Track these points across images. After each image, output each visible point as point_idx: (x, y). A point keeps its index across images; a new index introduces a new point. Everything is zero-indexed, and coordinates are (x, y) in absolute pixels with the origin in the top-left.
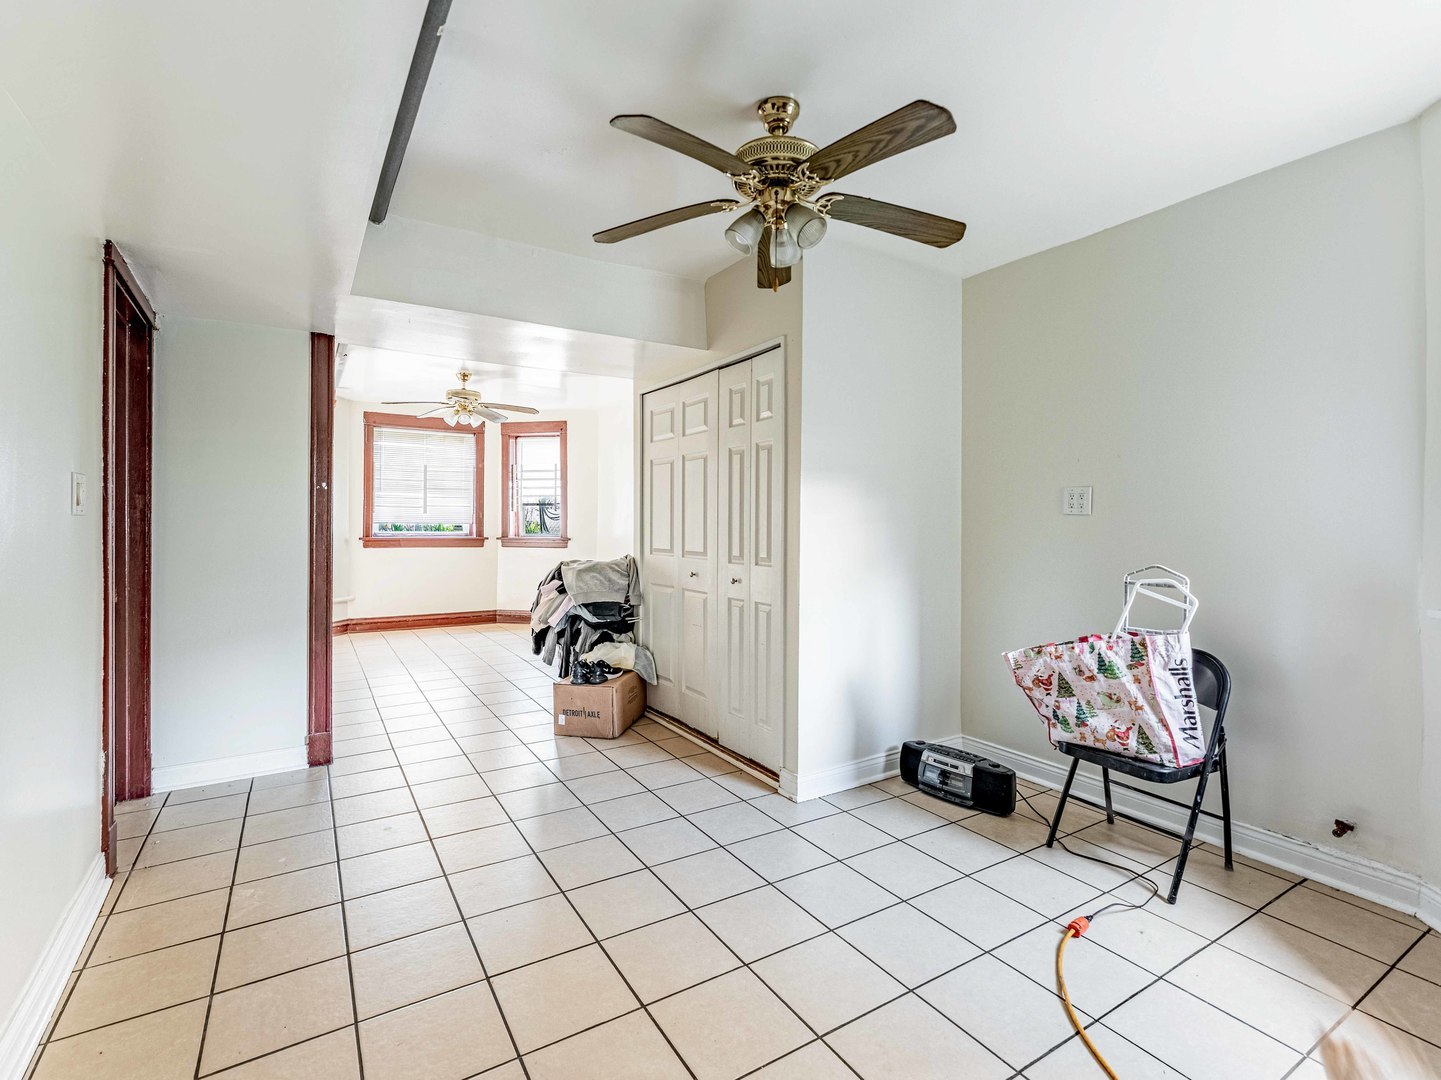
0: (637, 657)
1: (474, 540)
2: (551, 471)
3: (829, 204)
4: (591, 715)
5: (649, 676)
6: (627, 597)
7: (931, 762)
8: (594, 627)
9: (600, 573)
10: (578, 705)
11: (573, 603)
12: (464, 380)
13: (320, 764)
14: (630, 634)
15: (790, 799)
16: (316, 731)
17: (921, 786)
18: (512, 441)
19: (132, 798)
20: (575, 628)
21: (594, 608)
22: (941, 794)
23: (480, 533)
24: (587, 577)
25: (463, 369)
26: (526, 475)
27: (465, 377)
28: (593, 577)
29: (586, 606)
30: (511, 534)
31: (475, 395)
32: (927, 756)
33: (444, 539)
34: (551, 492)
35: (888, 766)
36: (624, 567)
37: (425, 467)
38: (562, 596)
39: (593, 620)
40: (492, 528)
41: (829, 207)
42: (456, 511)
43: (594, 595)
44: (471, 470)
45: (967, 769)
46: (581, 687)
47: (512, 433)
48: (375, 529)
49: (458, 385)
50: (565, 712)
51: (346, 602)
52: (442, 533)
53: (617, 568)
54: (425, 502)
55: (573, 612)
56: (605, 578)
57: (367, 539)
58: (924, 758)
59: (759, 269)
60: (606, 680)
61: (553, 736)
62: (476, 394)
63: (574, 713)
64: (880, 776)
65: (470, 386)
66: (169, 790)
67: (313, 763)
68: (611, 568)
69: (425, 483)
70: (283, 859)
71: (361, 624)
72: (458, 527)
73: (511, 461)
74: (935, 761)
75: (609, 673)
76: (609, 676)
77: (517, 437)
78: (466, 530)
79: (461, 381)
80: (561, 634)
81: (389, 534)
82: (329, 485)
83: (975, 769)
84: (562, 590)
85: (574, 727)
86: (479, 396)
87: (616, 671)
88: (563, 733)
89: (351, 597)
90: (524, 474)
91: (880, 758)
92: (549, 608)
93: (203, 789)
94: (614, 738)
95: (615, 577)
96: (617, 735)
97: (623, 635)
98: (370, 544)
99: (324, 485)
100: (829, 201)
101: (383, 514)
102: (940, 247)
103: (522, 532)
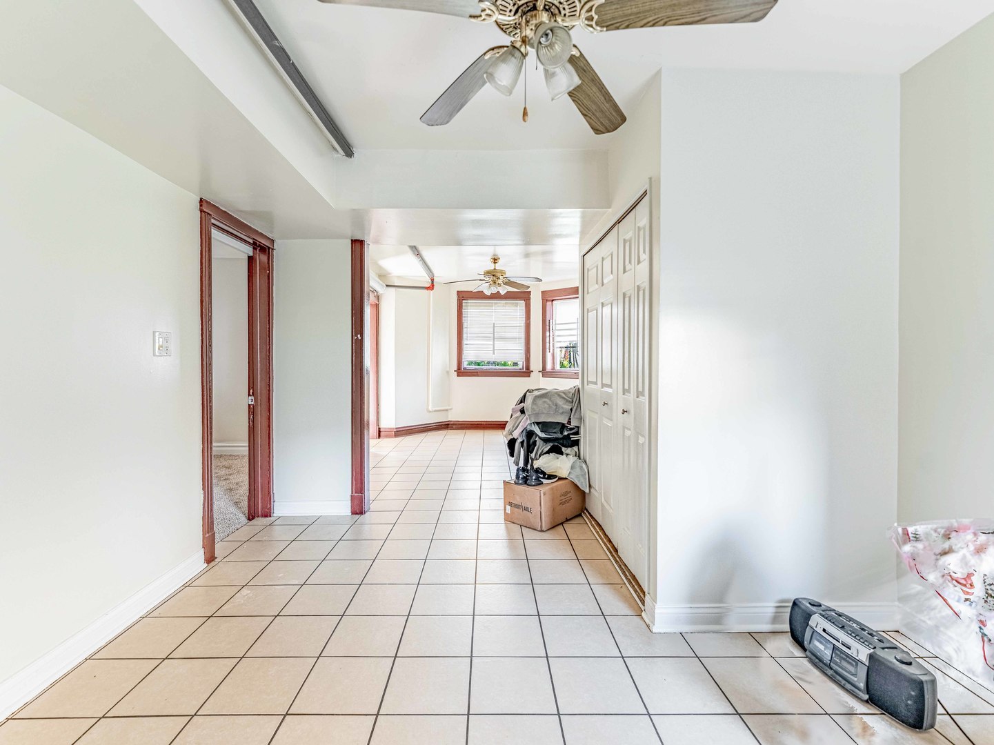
0: (572, 468)
1: (523, 372)
2: (574, 323)
3: (593, 13)
4: (526, 509)
5: (582, 484)
6: (570, 419)
7: (820, 630)
8: (546, 440)
9: (550, 399)
10: (517, 501)
11: (529, 422)
12: (495, 263)
13: (357, 514)
14: (575, 448)
15: (648, 627)
16: (356, 493)
17: (808, 653)
18: (549, 304)
19: (262, 516)
20: (532, 441)
21: (544, 426)
22: (830, 672)
23: (528, 368)
24: (540, 402)
25: (494, 255)
26: (558, 327)
27: (495, 260)
28: (545, 402)
29: (538, 424)
30: (549, 367)
31: (501, 273)
32: (817, 622)
33: (505, 372)
34: (574, 338)
35: (776, 619)
36: (570, 395)
37: (494, 324)
38: (523, 415)
39: (543, 435)
40: (536, 365)
41: (596, 17)
42: (513, 353)
43: (543, 416)
44: (523, 325)
45: (862, 653)
46: (520, 487)
47: (549, 297)
48: (465, 365)
49: (491, 266)
50: (510, 504)
51: (447, 410)
52: (507, 367)
53: (564, 396)
54: (494, 348)
55: (529, 428)
56: (553, 403)
57: (459, 371)
58: (812, 622)
59: (584, 115)
60: (542, 483)
61: (503, 521)
62: (503, 272)
63: (516, 506)
64: (767, 627)
65: (499, 266)
66: (280, 515)
67: (354, 513)
68: (559, 395)
69: (494, 335)
70: (280, 576)
71: (456, 424)
72: (515, 364)
73: (548, 317)
74: (824, 630)
75: (544, 478)
76: (545, 481)
77: (552, 301)
78: (520, 366)
79: (493, 264)
80: (522, 443)
81: (473, 367)
82: (362, 336)
83: (871, 657)
84: (522, 411)
85: (517, 517)
86: (505, 274)
87: (550, 477)
88: (509, 519)
89: (450, 407)
90: (557, 326)
91: (769, 608)
92: (515, 424)
93: (294, 518)
94: (542, 531)
95: (560, 402)
96: (544, 529)
97: (569, 449)
98: (460, 374)
99: (359, 336)
100: (590, 10)
101: (469, 355)
102: (756, 20)
103: (558, 367)
